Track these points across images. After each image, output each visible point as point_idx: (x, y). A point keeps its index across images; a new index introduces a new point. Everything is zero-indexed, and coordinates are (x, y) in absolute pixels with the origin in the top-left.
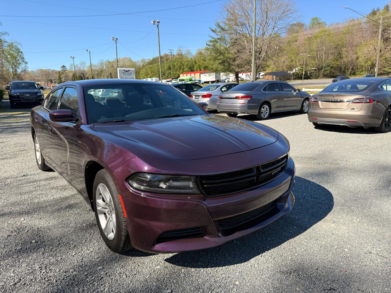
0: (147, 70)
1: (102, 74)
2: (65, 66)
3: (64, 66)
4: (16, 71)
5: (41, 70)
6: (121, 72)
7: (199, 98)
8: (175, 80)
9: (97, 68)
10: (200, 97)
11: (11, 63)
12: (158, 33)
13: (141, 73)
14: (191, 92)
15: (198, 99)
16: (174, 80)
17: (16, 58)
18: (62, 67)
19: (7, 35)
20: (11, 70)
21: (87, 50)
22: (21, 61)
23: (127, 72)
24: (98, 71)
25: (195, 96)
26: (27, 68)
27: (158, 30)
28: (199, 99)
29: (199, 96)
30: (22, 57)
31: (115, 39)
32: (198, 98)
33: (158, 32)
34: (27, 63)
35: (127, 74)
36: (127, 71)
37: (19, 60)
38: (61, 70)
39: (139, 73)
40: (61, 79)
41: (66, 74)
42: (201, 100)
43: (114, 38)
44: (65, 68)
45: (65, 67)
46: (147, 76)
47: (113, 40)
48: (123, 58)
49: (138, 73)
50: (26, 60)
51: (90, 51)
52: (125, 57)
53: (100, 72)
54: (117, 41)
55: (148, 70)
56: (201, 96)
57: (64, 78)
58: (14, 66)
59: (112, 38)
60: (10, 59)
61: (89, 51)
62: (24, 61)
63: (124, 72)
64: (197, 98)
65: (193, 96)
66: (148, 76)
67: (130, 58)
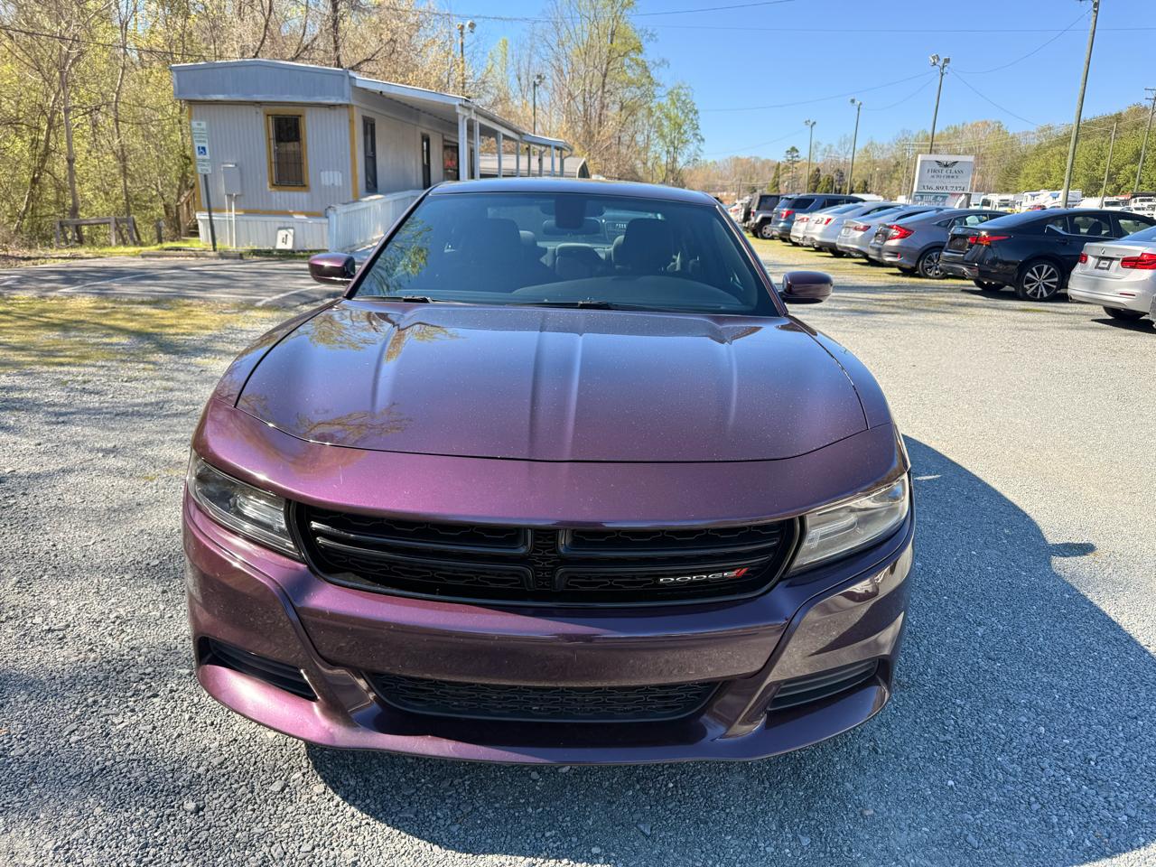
0: (1047, 161)
1: (896, 175)
2: (797, 148)
3: (794, 149)
4: (675, 160)
5: (738, 159)
6: (928, 167)
7: (1108, 269)
8: (1141, 201)
9: (887, 155)
10: (1115, 263)
11: (667, 140)
12: (1091, 32)
13: (1023, 173)
14: (1087, 244)
15: (1105, 271)
16: (1138, 198)
17: (680, 127)
18: (788, 152)
19: (666, 66)
20: (664, 159)
21: (853, 101)
22: (689, 135)
23: (945, 169)
24: (886, 163)
25: (1095, 257)
26: (699, 153)
27: (1092, 21)
28: (1111, 272)
29: (1112, 259)
30: (694, 125)
31: (941, 63)
32: (1106, 266)
33: (1092, 26)
34: (703, 140)
35: (944, 173)
36: (946, 166)
37: (685, 132)
38: (784, 159)
39: (1018, 174)
40: (777, 185)
41: (794, 170)
42: (1117, 275)
43: (938, 59)
44: (796, 154)
45: (797, 151)
46: (1044, 183)
47: (934, 64)
48: (976, 125)
49: (1015, 171)
50: (702, 132)
51: (861, 104)
52: (983, 120)
53: (892, 168)
54: (946, 69)
55: (1052, 161)
56: (1118, 259)
57: (786, 184)
58: (672, 149)
59: (934, 58)
60: (666, 130)
61: (859, 103)
62: (697, 135)
63: (937, 167)
64: (1101, 265)
65: (1089, 257)
66: (1046, 185)
67: (1000, 122)
